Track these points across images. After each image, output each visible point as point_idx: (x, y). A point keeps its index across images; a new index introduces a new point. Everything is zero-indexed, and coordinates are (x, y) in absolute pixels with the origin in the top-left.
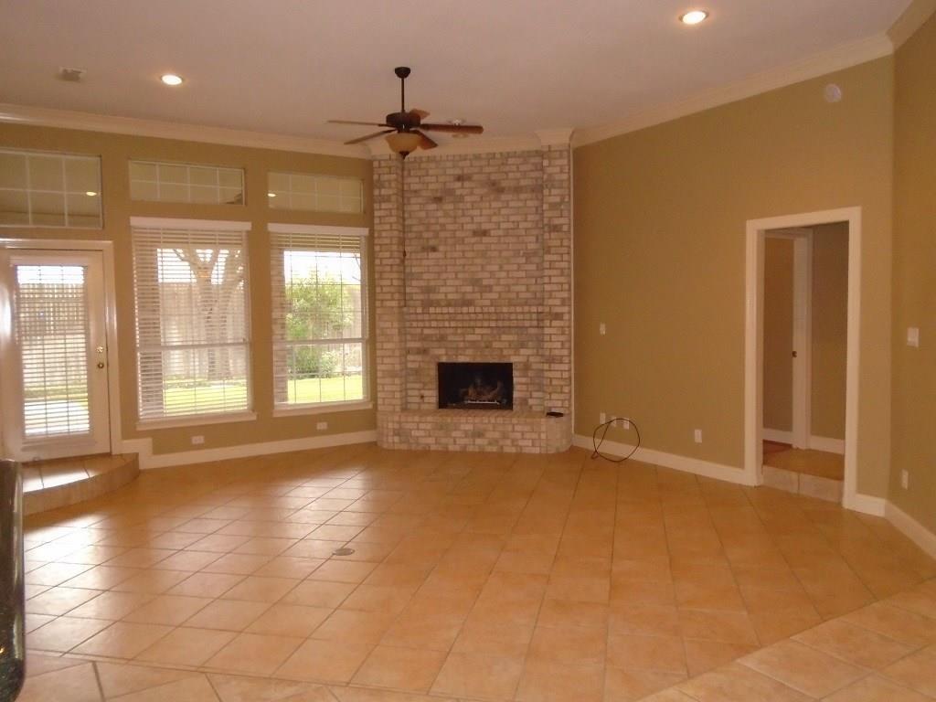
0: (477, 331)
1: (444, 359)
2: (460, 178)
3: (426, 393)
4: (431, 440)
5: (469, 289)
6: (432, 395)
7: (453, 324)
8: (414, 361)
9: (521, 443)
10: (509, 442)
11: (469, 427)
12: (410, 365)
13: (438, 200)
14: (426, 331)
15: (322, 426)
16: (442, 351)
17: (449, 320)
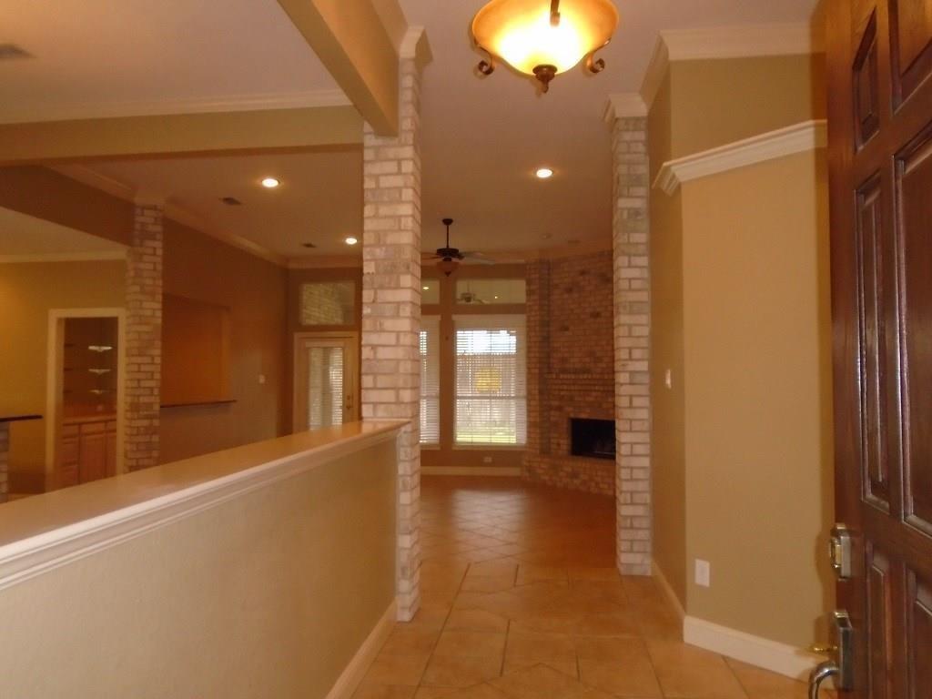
0: (594, 394)
1: (572, 415)
2: (583, 273)
3: (562, 441)
4: (546, 478)
5: (587, 360)
6: (565, 443)
7: (576, 387)
8: (554, 416)
9: (601, 486)
10: (593, 484)
11: (569, 470)
12: (552, 419)
13: (569, 291)
14: (562, 393)
15: (488, 459)
16: (571, 409)
17: (574, 384)
